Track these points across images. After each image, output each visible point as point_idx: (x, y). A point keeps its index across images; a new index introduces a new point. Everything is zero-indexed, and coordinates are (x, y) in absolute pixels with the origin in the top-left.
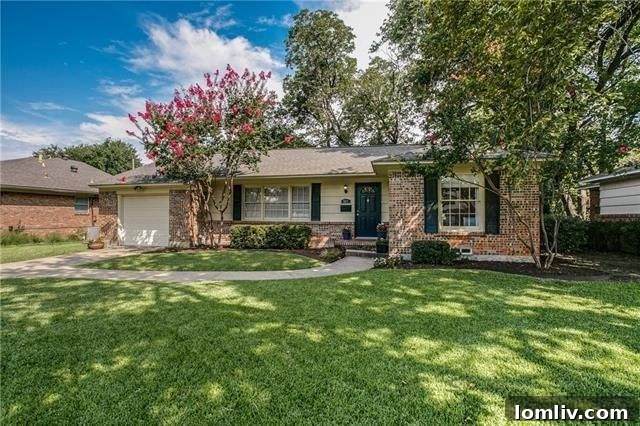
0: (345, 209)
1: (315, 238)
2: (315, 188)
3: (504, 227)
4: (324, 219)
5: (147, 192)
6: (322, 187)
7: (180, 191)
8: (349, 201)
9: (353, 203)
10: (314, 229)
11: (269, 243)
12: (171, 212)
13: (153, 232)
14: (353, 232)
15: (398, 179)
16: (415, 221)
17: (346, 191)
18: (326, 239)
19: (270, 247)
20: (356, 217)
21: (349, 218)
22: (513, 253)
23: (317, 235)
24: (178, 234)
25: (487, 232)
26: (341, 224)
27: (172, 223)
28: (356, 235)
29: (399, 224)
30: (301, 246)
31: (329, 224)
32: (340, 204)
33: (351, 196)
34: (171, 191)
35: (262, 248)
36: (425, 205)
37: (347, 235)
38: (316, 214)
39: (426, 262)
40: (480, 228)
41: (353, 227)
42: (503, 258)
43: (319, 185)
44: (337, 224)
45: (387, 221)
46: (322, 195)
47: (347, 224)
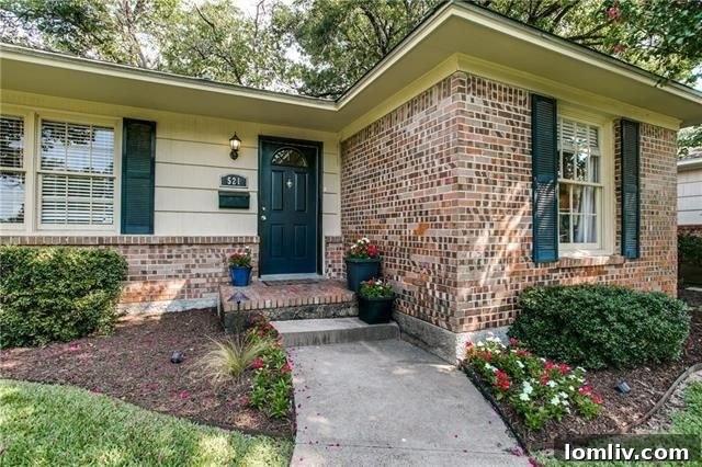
0: (232, 201)
1: (136, 286)
4: (165, 227)
6: (159, 134)
8: (243, 182)
9: (252, 187)
10: (134, 260)
14: (254, 261)
15: (479, 101)
16: (514, 231)
17: (236, 153)
18: (176, 286)
20: (260, 222)
21: (244, 226)
23: (143, 276)
25: (625, 256)
26: (220, 242)
28: (264, 268)
29: (482, 241)
30: (85, 327)
31: (187, 242)
32: (217, 184)
33: (249, 166)
36: (534, 183)
37: (240, 271)
38: (138, 213)
41: (255, 250)
43: (151, 127)
44: (208, 243)
45: (332, 227)
46: (159, 157)
47: (236, 242)
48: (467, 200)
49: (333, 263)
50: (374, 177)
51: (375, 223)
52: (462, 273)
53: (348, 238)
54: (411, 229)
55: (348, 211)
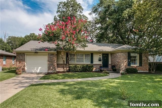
0: (100, 60)
2: (92, 54)
3: (143, 64)
4: (94, 63)
5: (38, 54)
6: (94, 54)
7: (52, 54)
8: (101, 58)
9: (102, 59)
11: (83, 70)
12: (49, 61)
13: (40, 68)
15: (122, 53)
16: (126, 63)
17: (100, 56)
18: (95, 68)
19: (83, 71)
21: (101, 63)
22: (144, 70)
24: (51, 68)
25: (140, 66)
26: (99, 64)
27: (49, 64)
28: (103, 67)
29: (122, 64)
31: (96, 64)
32: (98, 59)
34: (49, 54)
35: (81, 71)
36: (128, 59)
38: (92, 62)
39: (132, 73)
40: (138, 65)
41: (102, 65)
42: (142, 71)
44: (98, 64)
45: (110, 63)
46: (94, 56)
47: (100, 64)
48: (121, 61)
49: (110, 67)
50: (114, 58)
51: (114, 63)
52: (121, 67)
53: (112, 64)
54: (117, 63)
55: (111, 61)
